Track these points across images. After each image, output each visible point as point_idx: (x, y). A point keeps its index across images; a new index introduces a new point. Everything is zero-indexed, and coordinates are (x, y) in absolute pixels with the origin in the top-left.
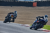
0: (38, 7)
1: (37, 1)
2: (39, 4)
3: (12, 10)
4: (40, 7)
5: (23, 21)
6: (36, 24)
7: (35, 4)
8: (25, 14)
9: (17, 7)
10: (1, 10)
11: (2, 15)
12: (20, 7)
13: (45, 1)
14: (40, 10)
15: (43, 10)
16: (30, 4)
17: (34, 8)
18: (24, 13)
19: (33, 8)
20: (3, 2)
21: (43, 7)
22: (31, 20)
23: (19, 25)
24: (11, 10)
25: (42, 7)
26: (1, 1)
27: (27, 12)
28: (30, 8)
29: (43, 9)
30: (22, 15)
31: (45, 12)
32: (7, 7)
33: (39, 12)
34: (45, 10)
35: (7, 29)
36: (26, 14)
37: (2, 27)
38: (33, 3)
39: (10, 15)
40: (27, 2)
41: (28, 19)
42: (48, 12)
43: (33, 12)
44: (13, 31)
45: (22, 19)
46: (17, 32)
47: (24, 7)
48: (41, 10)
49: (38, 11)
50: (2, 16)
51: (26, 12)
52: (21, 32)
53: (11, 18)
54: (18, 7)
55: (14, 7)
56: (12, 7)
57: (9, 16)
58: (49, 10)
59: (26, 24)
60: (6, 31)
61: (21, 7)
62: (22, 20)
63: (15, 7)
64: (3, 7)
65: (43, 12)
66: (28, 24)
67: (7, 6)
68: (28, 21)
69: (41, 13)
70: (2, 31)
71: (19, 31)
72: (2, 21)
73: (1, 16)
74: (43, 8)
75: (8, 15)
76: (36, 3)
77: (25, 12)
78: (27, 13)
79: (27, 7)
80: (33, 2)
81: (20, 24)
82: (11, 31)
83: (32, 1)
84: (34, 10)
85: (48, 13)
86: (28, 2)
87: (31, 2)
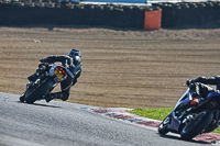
0: (165, 31)
1: (162, 6)
2: (173, 18)
3: (52, 45)
4: (175, 31)
5: (102, 92)
6: (188, 113)
7: (155, 18)
8: (110, 61)
9: (74, 30)
10: (6, 45)
11: (10, 66)
12: (86, 30)
13: (199, 4)
14: (175, 46)
15: (189, 46)
16: (132, 20)
17: (149, 37)
18: (107, 58)
19: (143, 37)
20: (13, 7)
21: (190, 31)
22: (136, 87)
23: (84, 110)
24: (48, 45)
25: (184, 32)
26: (5, 5)
27: (118, 54)
28: (131, 34)
29: (190, 41)
30: (96, 67)
31: (199, 53)
32: (32, 30)
33: (170, 53)
34: (196, 46)
35: (30, 127)
36: (116, 61)
37: (9, 121)
38: (147, 14)
39: (48, 69)
40: (119, 7)
41: (121, 86)
42: (209, 53)
43: (147, 55)
44: (56, 137)
45: (96, 84)
46: (76, 141)
47: (104, 33)
48: (182, 46)
49: (168, 47)
50: (10, 69)
51: (115, 54)
52: (92, 140)
53: (53, 79)
54: (80, 31)
55: (62, 29)
56: (51, 29)
57: (44, 71)
58: (216, 46)
59: (115, 105)
60: (26, 139)
61: (93, 30)
62: (99, 91)
63: (67, 30)
64: (14, 33)
65: (190, 53)
66: (122, 105)
67: (30, 27)
68: (121, 91)
69: (180, 59)
70: (7, 139)
71: (83, 138)
72: (7, 92)
73: (5, 69)
74: (190, 37)
75: (40, 66)
76: (160, 15)
77: (111, 54)
78: (117, 57)
79: (120, 32)
80: (146, 9)
81: (90, 108)
82: (48, 136)
83: (139, 5)
84: (151, 46)
85: (211, 56)
86: (125, 8)
87: (135, 8)
